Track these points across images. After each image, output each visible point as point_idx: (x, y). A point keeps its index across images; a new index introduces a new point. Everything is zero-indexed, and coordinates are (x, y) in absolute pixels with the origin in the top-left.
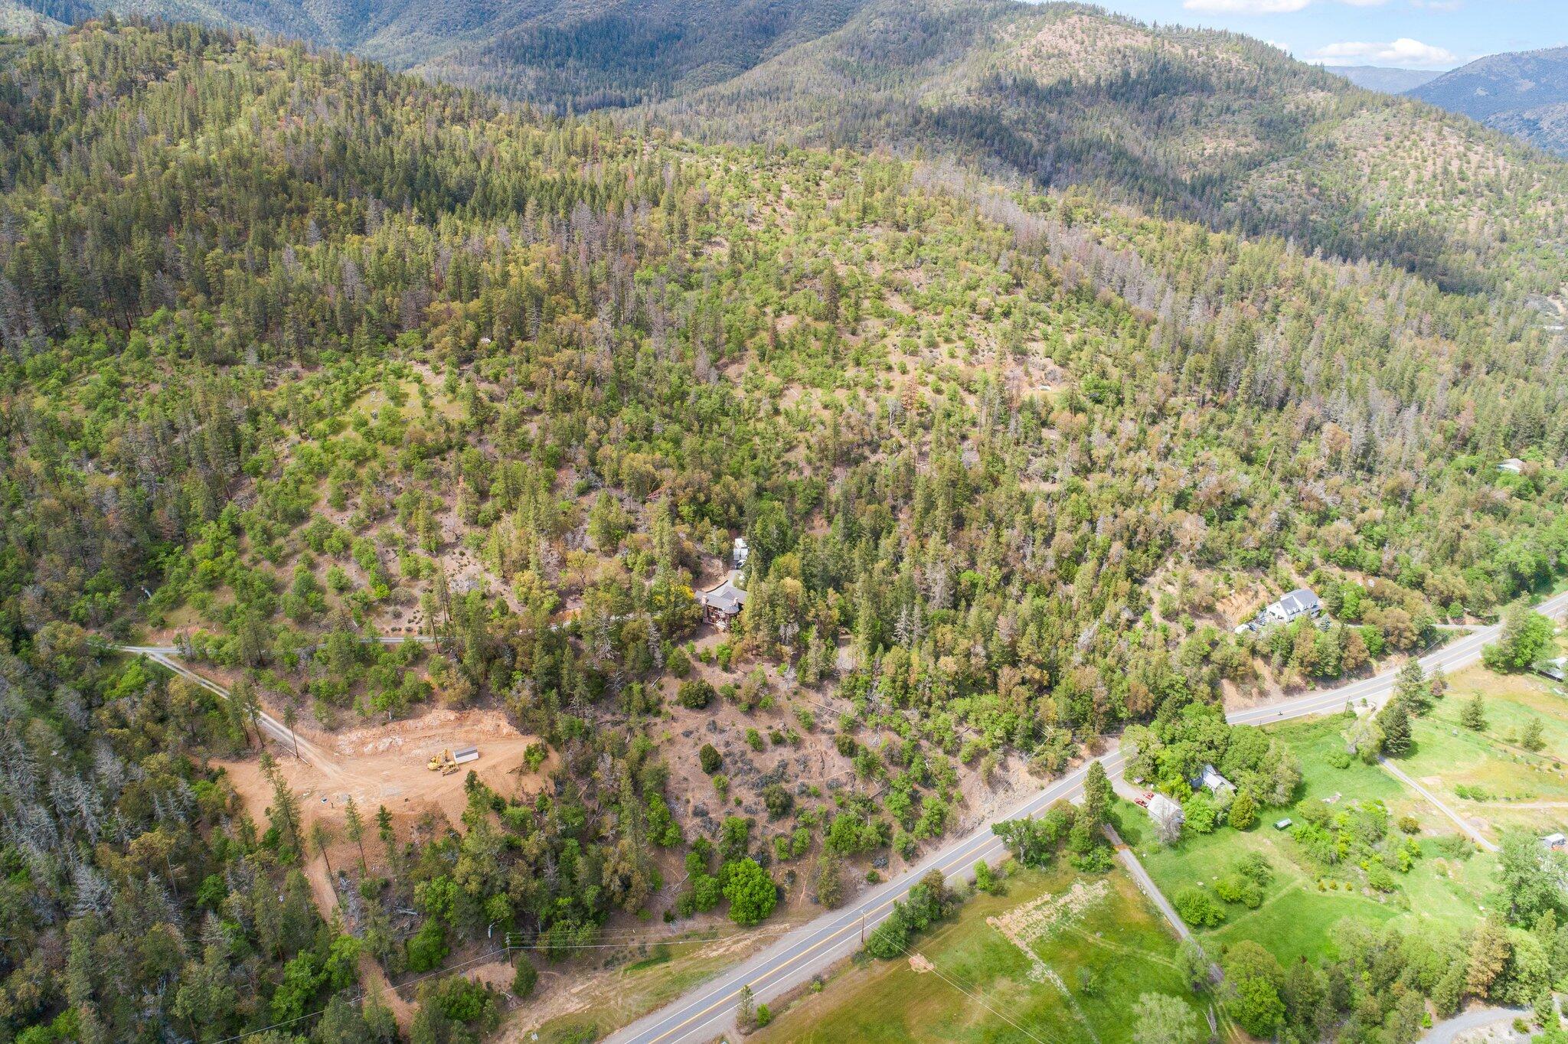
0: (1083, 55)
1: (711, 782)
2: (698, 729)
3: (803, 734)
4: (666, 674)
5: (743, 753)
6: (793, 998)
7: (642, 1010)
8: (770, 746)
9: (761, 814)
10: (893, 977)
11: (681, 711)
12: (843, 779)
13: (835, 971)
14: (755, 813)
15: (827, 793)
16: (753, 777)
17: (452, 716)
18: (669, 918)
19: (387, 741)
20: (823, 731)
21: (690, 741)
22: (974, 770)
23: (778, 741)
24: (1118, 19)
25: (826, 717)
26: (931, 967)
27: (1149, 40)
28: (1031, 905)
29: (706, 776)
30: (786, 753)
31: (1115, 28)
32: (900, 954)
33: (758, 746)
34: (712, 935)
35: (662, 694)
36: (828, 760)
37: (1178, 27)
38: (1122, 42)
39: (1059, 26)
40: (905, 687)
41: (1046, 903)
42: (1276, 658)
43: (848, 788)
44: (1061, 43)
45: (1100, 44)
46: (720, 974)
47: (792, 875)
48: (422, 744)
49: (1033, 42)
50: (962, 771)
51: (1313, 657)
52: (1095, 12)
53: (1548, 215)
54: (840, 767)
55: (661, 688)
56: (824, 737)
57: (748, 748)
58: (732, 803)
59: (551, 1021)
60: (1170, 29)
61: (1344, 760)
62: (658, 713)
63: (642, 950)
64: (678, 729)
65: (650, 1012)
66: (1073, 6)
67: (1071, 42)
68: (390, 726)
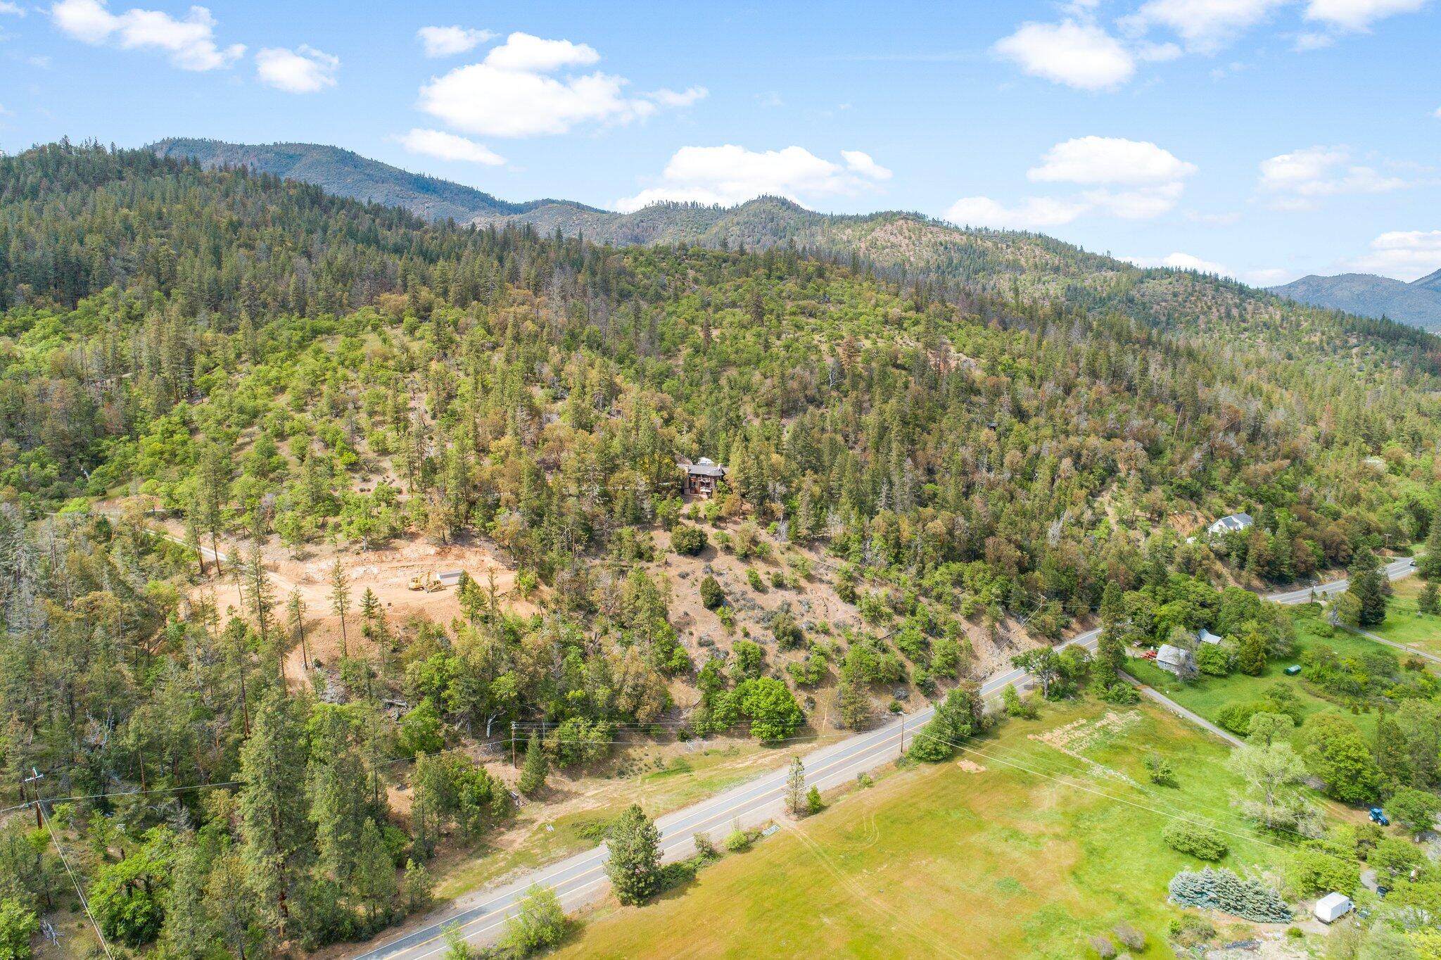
0: (911, 246)
1: (715, 617)
2: (694, 572)
3: (803, 583)
4: (655, 528)
5: (744, 593)
6: (841, 793)
7: (670, 807)
8: (772, 589)
9: (771, 645)
10: (946, 775)
11: (674, 558)
12: (850, 621)
13: (881, 773)
14: (765, 643)
15: (835, 631)
16: (758, 613)
17: (432, 550)
18: (684, 738)
19: (361, 570)
20: (821, 581)
21: (687, 582)
22: (977, 624)
23: (779, 585)
24: (936, 223)
25: (822, 571)
26: (983, 769)
27: (964, 238)
28: (1068, 727)
29: (709, 612)
30: (790, 596)
31: (935, 229)
32: (948, 758)
33: (758, 587)
34: (734, 753)
35: (653, 543)
36: (830, 605)
37: (986, 229)
38: (942, 238)
39: (889, 227)
40: (898, 545)
41: (1082, 725)
42: (1234, 559)
43: (855, 630)
44: (893, 239)
45: (924, 239)
46: (752, 780)
47: (811, 701)
48: (400, 573)
49: (869, 237)
50: (965, 625)
51: (1268, 554)
52: (917, 217)
53: (1321, 341)
54: (843, 612)
55: (651, 539)
56: (824, 587)
57: (749, 588)
58: (740, 634)
59: (564, 817)
60: (980, 230)
61: (1328, 629)
62: (651, 559)
63: (658, 762)
64: (672, 572)
65: (680, 807)
66: (899, 213)
67: (901, 238)
68: (364, 555)
